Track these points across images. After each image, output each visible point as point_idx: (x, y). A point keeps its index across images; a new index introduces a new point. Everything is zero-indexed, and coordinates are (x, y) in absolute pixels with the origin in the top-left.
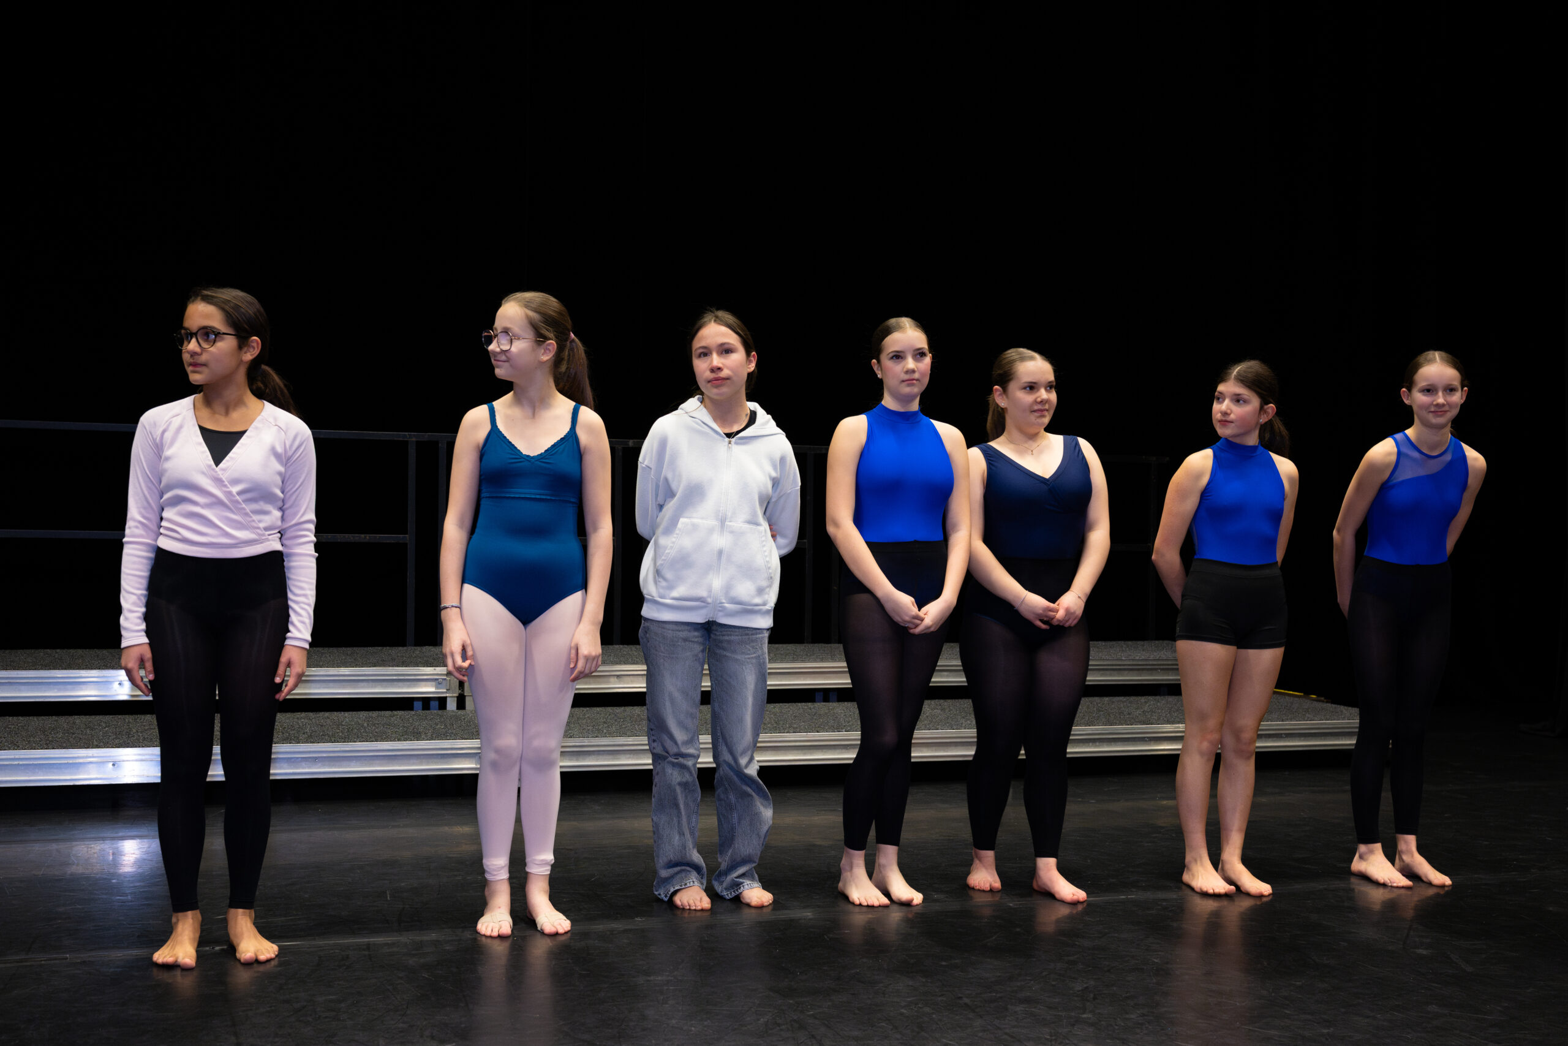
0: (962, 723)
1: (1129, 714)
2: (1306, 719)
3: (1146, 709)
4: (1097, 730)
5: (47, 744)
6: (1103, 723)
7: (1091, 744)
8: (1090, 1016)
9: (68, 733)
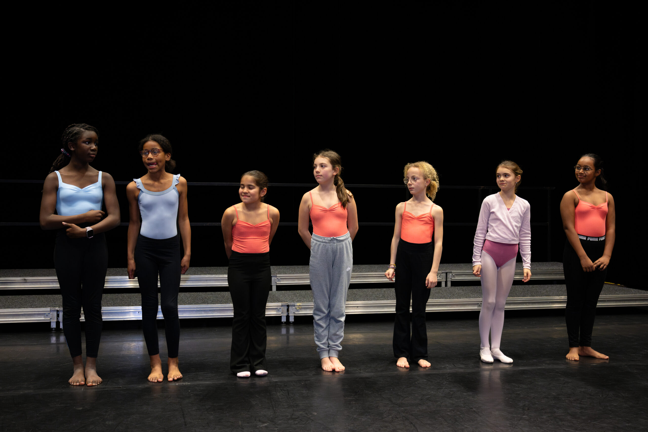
0: (471, 296)
1: (541, 292)
2: (616, 294)
3: (548, 290)
4: (527, 298)
5: (114, 305)
6: (530, 296)
7: (525, 304)
8: (526, 416)
9: (122, 300)
